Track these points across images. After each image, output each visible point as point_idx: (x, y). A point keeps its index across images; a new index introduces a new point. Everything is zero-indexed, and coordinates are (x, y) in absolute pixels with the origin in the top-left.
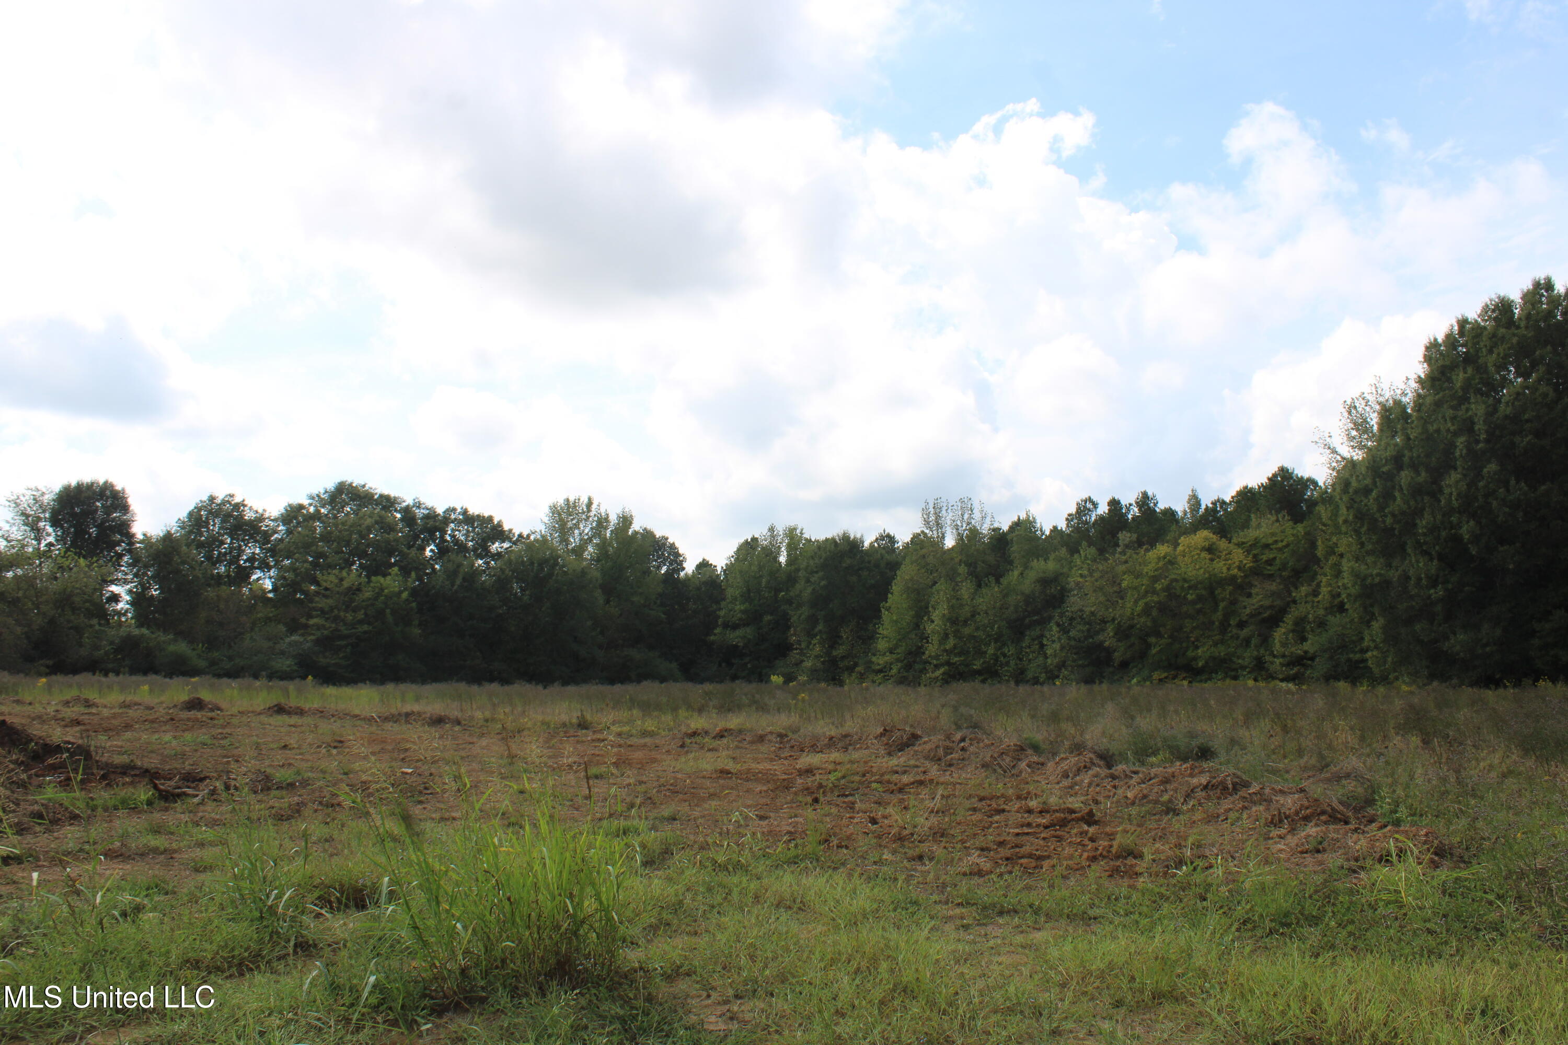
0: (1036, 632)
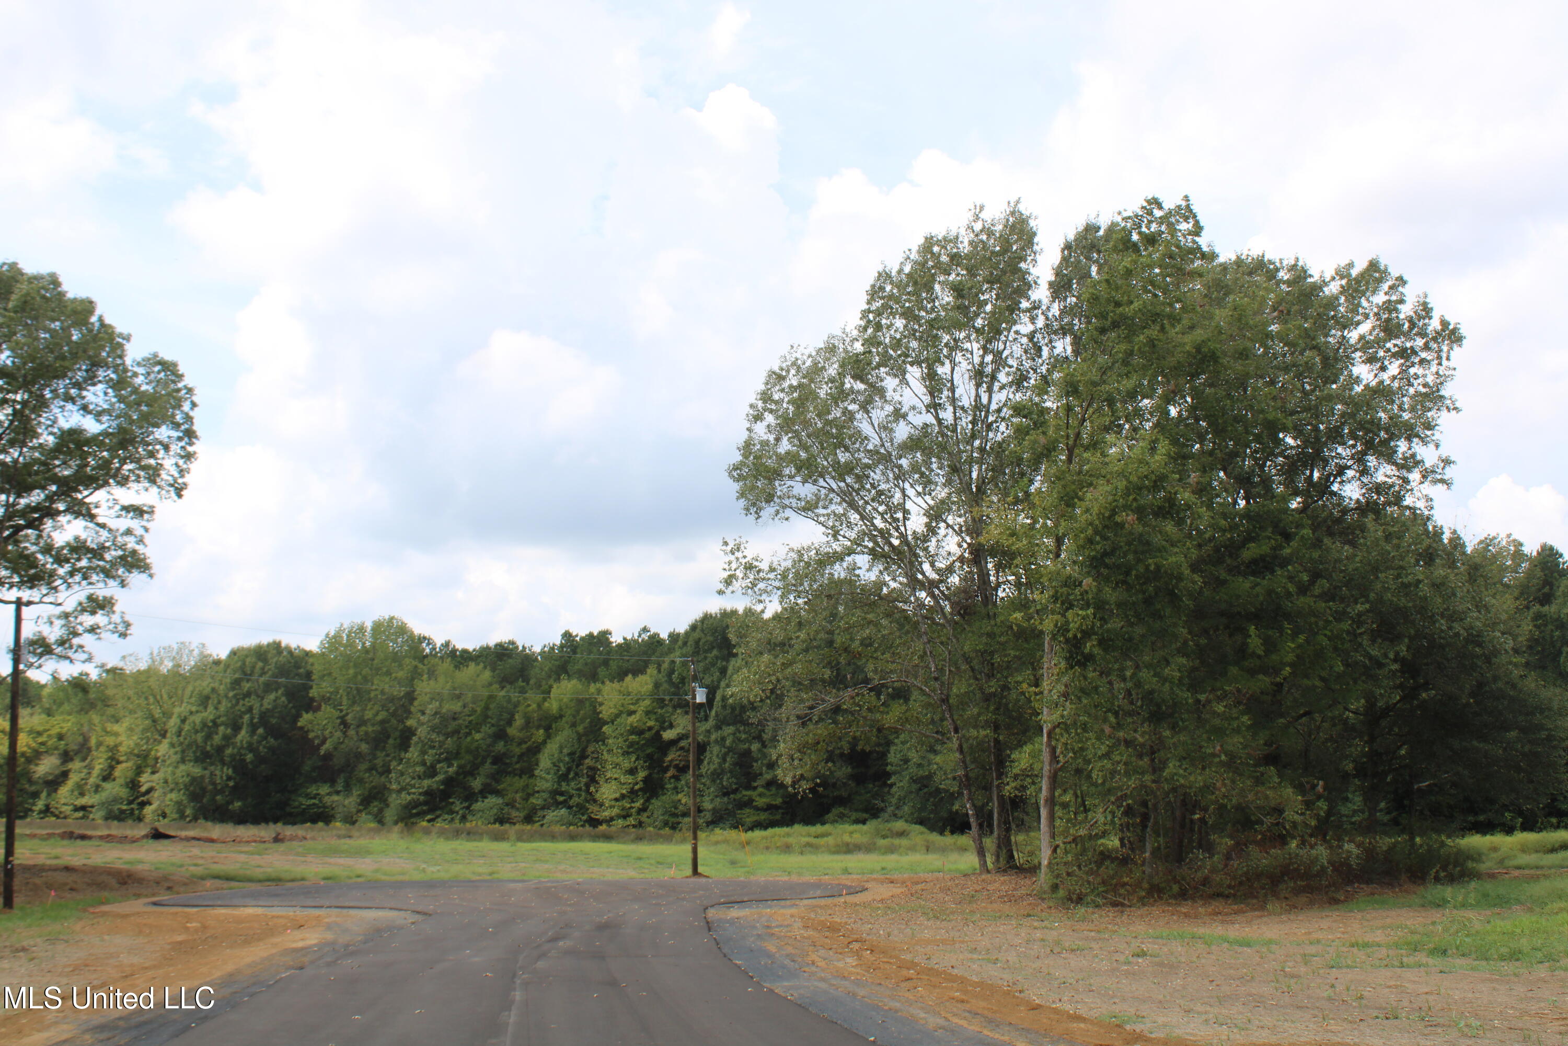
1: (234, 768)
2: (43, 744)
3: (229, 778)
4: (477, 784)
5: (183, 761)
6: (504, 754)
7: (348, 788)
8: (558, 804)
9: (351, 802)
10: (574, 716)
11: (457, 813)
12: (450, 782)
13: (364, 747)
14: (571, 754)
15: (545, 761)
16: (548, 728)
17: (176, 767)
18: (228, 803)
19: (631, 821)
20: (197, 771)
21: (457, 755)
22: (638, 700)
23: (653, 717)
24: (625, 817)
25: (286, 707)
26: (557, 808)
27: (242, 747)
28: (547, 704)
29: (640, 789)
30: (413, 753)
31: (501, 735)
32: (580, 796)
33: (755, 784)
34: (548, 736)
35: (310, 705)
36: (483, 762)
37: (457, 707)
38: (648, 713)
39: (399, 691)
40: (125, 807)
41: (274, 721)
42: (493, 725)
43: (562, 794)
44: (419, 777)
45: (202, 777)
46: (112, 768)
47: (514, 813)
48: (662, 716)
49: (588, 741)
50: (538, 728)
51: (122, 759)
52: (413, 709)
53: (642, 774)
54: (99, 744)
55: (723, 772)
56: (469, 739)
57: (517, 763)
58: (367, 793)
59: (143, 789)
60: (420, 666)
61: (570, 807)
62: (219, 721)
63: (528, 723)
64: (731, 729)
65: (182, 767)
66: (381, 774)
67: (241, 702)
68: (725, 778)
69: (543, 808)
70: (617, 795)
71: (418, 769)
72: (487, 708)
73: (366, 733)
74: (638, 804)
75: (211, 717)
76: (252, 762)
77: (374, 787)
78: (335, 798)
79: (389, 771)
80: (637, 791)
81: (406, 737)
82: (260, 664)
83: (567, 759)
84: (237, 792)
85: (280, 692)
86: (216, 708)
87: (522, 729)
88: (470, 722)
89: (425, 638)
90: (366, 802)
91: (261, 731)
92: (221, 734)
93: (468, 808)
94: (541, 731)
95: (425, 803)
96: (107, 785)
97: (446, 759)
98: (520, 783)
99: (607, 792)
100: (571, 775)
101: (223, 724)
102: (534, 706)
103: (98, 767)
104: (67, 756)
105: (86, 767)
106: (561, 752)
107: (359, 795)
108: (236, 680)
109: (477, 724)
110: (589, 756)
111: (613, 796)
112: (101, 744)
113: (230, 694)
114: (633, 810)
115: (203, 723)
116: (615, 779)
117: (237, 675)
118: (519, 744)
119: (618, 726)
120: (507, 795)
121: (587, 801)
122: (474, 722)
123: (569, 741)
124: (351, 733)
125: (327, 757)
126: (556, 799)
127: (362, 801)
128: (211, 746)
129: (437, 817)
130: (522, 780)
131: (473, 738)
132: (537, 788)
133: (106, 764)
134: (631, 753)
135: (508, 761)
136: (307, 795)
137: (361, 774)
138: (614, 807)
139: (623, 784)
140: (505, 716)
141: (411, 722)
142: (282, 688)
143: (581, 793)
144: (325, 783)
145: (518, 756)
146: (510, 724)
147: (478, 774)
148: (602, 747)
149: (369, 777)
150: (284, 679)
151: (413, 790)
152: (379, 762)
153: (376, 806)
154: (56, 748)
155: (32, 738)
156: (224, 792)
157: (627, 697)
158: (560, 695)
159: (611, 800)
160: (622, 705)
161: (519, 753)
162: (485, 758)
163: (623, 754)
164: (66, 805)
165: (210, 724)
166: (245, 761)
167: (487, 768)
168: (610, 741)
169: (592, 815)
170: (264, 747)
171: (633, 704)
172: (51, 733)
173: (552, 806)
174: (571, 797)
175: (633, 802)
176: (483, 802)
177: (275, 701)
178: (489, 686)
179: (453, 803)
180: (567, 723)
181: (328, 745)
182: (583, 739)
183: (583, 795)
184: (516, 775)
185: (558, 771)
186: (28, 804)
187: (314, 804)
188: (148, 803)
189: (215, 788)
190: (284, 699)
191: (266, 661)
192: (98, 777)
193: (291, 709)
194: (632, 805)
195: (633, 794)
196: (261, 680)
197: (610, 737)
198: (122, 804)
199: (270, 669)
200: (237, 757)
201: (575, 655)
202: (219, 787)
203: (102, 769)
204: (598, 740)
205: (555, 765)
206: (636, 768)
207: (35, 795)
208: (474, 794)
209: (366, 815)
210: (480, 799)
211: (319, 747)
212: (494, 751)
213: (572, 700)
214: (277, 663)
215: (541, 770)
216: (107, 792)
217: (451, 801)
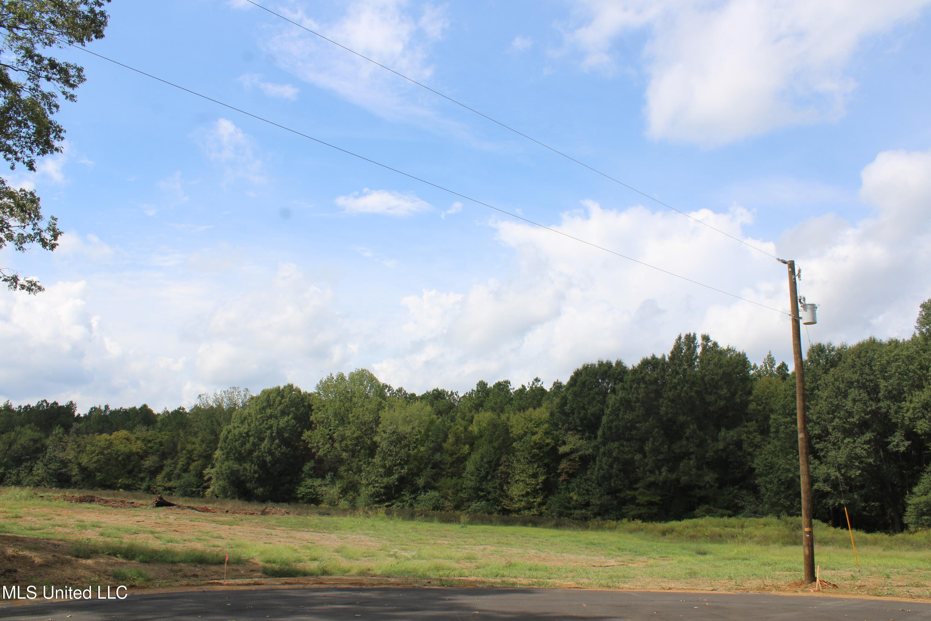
1: (258, 465)
2: (151, 448)
3: (255, 472)
4: (421, 482)
5: (227, 459)
6: (441, 462)
7: (333, 482)
8: (479, 498)
9: (333, 491)
10: (491, 436)
11: (407, 502)
12: (402, 480)
13: (345, 455)
14: (489, 462)
15: (470, 466)
16: (472, 445)
17: (223, 463)
18: (254, 489)
19: (534, 511)
20: (236, 466)
21: (407, 462)
22: (539, 424)
23: (550, 437)
24: (529, 509)
25: (294, 426)
26: (479, 500)
27: (265, 452)
28: (470, 428)
29: (540, 489)
30: (377, 460)
31: (438, 448)
32: (495, 492)
33: (638, 486)
34: (472, 449)
35: (310, 426)
36: (426, 467)
37: (408, 429)
38: (546, 433)
39: (368, 417)
40: (194, 489)
41: (286, 435)
42: (433, 442)
43: (482, 491)
44: (381, 476)
45: (238, 471)
46: (188, 464)
47: (447, 503)
48: (557, 436)
49: (502, 453)
50: (464, 444)
51: (195, 458)
52: (378, 430)
53: (541, 478)
54: (183, 449)
55: (611, 477)
56: (416, 451)
57: (449, 468)
58: (345, 486)
59: (206, 478)
60: (384, 402)
61: (488, 500)
62: (250, 433)
63: (458, 440)
64: (616, 444)
65: (226, 463)
66: (355, 473)
67: (265, 422)
68: (612, 481)
69: (468, 500)
70: (524, 493)
71: (380, 470)
72: (428, 430)
73: (347, 446)
74: (539, 500)
75: (246, 430)
76: (270, 462)
77: (350, 482)
78: (324, 488)
79: (361, 471)
80: (537, 490)
81: (372, 449)
82: (279, 398)
83: (486, 465)
84: (261, 481)
85: (290, 416)
86: (249, 425)
87: (453, 445)
88: (417, 439)
89: (387, 386)
90: (344, 492)
91: (277, 441)
92: (251, 441)
93: (414, 498)
94: (467, 446)
95: (385, 494)
96: (185, 475)
97: (400, 464)
98: (451, 482)
99: (516, 490)
100: (489, 477)
101: (252, 435)
102: (462, 429)
103: (180, 463)
104: (164, 456)
105: (173, 463)
106: (482, 461)
107: (340, 487)
108: (263, 408)
109: (422, 441)
110: (502, 463)
111: (520, 493)
112: (184, 449)
113: (259, 416)
114: (535, 504)
115: (240, 434)
116: (522, 481)
117: (264, 405)
118: (451, 455)
119: (524, 442)
120: (442, 490)
121: (501, 496)
122: (420, 439)
123: (487, 453)
124: (337, 445)
125: (320, 461)
126: (478, 494)
127: (342, 491)
128: (245, 450)
129: (393, 504)
130: (453, 480)
131: (419, 450)
132: (464, 486)
133: (185, 461)
134: (534, 462)
135: (443, 467)
136: (306, 486)
137: (342, 473)
138: (522, 501)
139: (527, 485)
140: (442, 435)
141: (377, 439)
142: (292, 414)
143: (497, 490)
144: (318, 478)
145: (451, 463)
146: (445, 441)
147: (422, 475)
148: (512, 458)
149: (347, 475)
150: (294, 408)
151: (377, 485)
152: (354, 465)
153: (351, 495)
154: (158, 451)
155: (145, 444)
156: (252, 481)
157: (531, 422)
158: (480, 422)
159: (519, 496)
160: (527, 427)
161: (451, 461)
162: (427, 464)
163: (528, 463)
164: (159, 486)
165: (244, 435)
166: (266, 461)
167: (429, 471)
168: (518, 453)
169: (505, 507)
170: (279, 452)
171: (535, 427)
172: (157, 441)
173: (475, 499)
174: (489, 493)
175: (535, 497)
176: (425, 494)
177: (287, 422)
178: (430, 416)
179: (404, 495)
180: (486, 440)
181: (321, 453)
182: (498, 451)
183: (498, 492)
184: (448, 477)
185: (480, 474)
186: (138, 485)
187: (310, 492)
188: (208, 487)
189: (246, 478)
190: (293, 421)
191: (283, 397)
192: (180, 470)
193: (297, 428)
194: (535, 500)
195: (535, 492)
196: (279, 408)
197: (519, 450)
198: (193, 487)
199: (285, 402)
200: (261, 458)
201: (488, 397)
202: (249, 478)
203: (183, 465)
204: (509, 452)
205: (478, 470)
206: (537, 473)
207: (142, 479)
208: (419, 489)
209: (344, 500)
210: (423, 493)
211: (315, 454)
212: (433, 460)
213: (489, 425)
214: (290, 398)
215: (468, 473)
216: (185, 480)
217: (403, 493)
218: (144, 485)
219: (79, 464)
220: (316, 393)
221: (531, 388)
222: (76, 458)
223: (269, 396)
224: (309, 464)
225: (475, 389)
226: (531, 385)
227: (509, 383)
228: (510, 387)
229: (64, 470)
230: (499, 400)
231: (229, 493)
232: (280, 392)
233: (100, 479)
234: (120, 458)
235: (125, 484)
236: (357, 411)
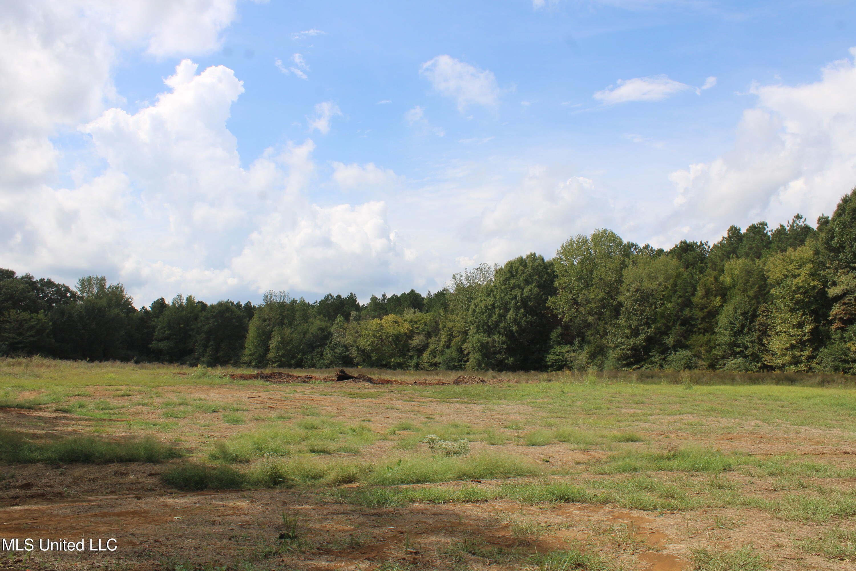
0: (319, 350)
1: (506, 335)
2: (417, 328)
3: (504, 343)
4: (670, 341)
5: (478, 332)
6: (691, 318)
7: (581, 347)
8: (735, 354)
9: (582, 357)
10: (745, 284)
11: (656, 363)
12: (649, 340)
13: (590, 319)
14: (744, 314)
15: (723, 320)
16: (724, 296)
17: (475, 337)
18: (505, 359)
19: (802, 367)
21: (654, 321)
22: (801, 265)
23: (816, 278)
24: (796, 364)
25: (538, 294)
26: (735, 357)
27: (511, 322)
28: (722, 279)
29: (808, 340)
30: (622, 320)
31: (687, 303)
32: (754, 347)
34: (725, 300)
35: (554, 292)
36: (674, 325)
37: (654, 285)
38: (811, 274)
39: (612, 277)
40: (456, 364)
41: (531, 304)
42: (680, 297)
43: (738, 346)
44: (627, 337)
45: (488, 343)
46: (450, 340)
47: (700, 362)
48: (825, 277)
49: (759, 303)
50: (716, 296)
51: (456, 335)
52: (621, 289)
53: (809, 328)
56: (663, 308)
57: (701, 324)
58: (593, 351)
59: (465, 353)
60: (627, 260)
61: (746, 357)
62: (496, 305)
63: (708, 293)
65: (478, 336)
66: (602, 337)
67: (509, 293)
69: (723, 358)
70: (788, 345)
71: (626, 331)
72: (675, 285)
73: (592, 309)
74: (807, 353)
75: (491, 303)
76: (517, 331)
77: (597, 346)
78: (572, 354)
79: (607, 334)
80: (804, 341)
81: (617, 310)
82: (521, 268)
83: (741, 317)
84: (510, 351)
85: (534, 285)
86: (495, 297)
87: (702, 299)
88: (663, 296)
89: (633, 245)
90: (593, 356)
91: (522, 310)
92: (496, 313)
93: (664, 359)
94: (719, 298)
95: (633, 356)
96: (448, 351)
97: (646, 323)
98: (703, 339)
99: (778, 343)
100: (746, 330)
101: (498, 307)
102: (712, 280)
103: (443, 340)
104: (429, 335)
105: (437, 341)
106: (736, 312)
107: (588, 352)
108: (506, 279)
109: (668, 296)
110: (760, 314)
111: (784, 346)
112: (445, 326)
113: (503, 288)
114: (803, 358)
115: (486, 306)
116: (785, 332)
117: (507, 276)
118: (702, 309)
119: (784, 287)
120: (694, 348)
121: (762, 351)
122: (666, 295)
123: (741, 303)
124: (581, 309)
125: (566, 327)
126: (734, 350)
127: (590, 356)
128: (492, 322)
129: (642, 366)
130: (705, 337)
131: (666, 307)
132: (717, 342)
133: (447, 338)
134: (798, 309)
135: (693, 323)
136: (554, 353)
137: (589, 338)
138: (785, 355)
139: (792, 336)
140: (690, 289)
141: (621, 298)
142: (535, 282)
143: (755, 344)
144: (566, 344)
145: (702, 318)
146: (693, 295)
147: (671, 333)
148: (771, 306)
149: (593, 339)
150: (537, 276)
151: (623, 347)
152: (601, 328)
153: (600, 359)
154: (424, 330)
155: (412, 325)
156: (501, 352)
157: (791, 263)
158: (731, 269)
159: (782, 350)
160: (787, 269)
161: (702, 316)
162: (675, 321)
163: (790, 311)
164: (426, 362)
165: (490, 307)
166: (513, 330)
167: (678, 329)
168: (778, 301)
169: (766, 363)
170: (525, 321)
171: (798, 269)
172: (421, 322)
173: (731, 356)
174: (746, 348)
175: (802, 351)
176: (675, 354)
177: (530, 291)
178: (677, 269)
179: (653, 356)
180: (739, 290)
181: (566, 319)
182: (753, 301)
183: (757, 347)
184: (700, 333)
185: (735, 327)
186: (408, 362)
187: (559, 359)
188: (467, 361)
189: (496, 350)
190: (537, 289)
191: (525, 266)
192: (444, 346)
193: (542, 296)
194: (802, 353)
195: (802, 344)
196: (522, 278)
197: (778, 298)
198: (455, 362)
199: (528, 271)
200: (508, 329)
201: (742, 243)
202: (498, 349)
203: (445, 342)
204: (767, 301)
205: (731, 323)
206: (803, 322)
207: (412, 357)
208: (668, 348)
209: (593, 365)
210: (673, 352)
211: (561, 319)
212: (682, 316)
213: (742, 272)
214: (532, 267)
215: (720, 328)
216: (448, 355)
217: (651, 354)
218: (413, 362)
219: (358, 347)
220: (558, 259)
221: (792, 226)
222: (355, 342)
223: (511, 266)
224: (555, 331)
225: (726, 236)
226: (791, 223)
227: (766, 225)
228: (767, 229)
229: (347, 353)
230: (754, 245)
231: (483, 365)
232: (522, 263)
233: (376, 359)
234: (390, 339)
235: (397, 363)
236: (600, 272)
